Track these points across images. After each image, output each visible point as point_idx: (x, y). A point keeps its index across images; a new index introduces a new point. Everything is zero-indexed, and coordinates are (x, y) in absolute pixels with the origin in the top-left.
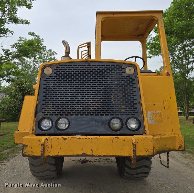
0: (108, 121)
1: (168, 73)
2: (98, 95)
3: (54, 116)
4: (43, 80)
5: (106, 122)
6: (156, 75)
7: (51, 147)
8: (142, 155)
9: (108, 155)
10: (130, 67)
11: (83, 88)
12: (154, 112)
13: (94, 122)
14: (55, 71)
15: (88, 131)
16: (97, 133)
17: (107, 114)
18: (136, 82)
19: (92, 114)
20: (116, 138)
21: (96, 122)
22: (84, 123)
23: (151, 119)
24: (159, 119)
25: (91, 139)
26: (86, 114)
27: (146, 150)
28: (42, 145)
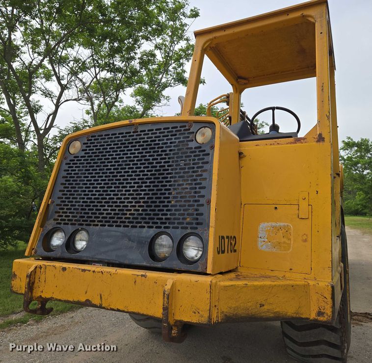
0: (149, 240)
1: (320, 135)
2: (142, 189)
3: (70, 226)
4: (64, 164)
5: (145, 242)
6: (291, 143)
7: (45, 281)
8: (186, 321)
9: (126, 310)
10: (205, 127)
11: (121, 174)
12: (274, 224)
13: (126, 242)
14: (84, 147)
15: (112, 257)
16: (127, 262)
17: (151, 224)
18: (210, 159)
19: (127, 224)
20: (142, 276)
21: (130, 240)
22: (109, 240)
23: (266, 240)
24: (283, 240)
25: (102, 273)
26: (118, 224)
27: (194, 310)
28: (27, 276)
